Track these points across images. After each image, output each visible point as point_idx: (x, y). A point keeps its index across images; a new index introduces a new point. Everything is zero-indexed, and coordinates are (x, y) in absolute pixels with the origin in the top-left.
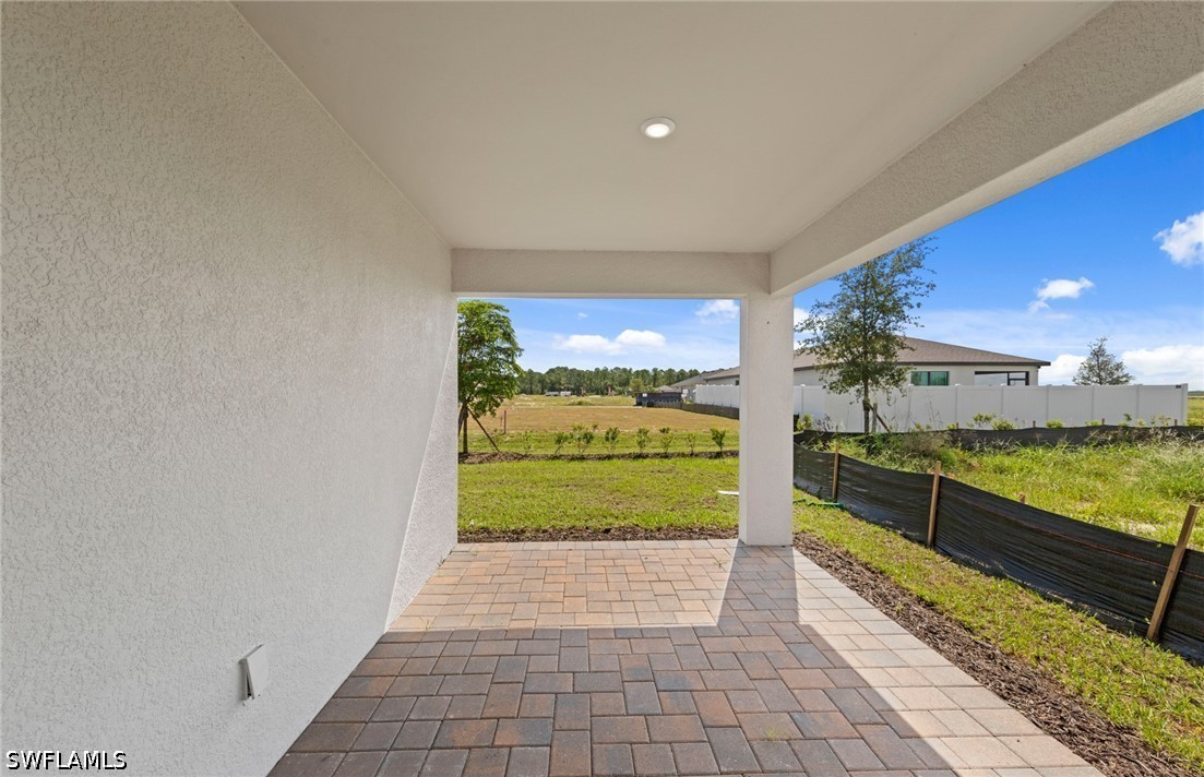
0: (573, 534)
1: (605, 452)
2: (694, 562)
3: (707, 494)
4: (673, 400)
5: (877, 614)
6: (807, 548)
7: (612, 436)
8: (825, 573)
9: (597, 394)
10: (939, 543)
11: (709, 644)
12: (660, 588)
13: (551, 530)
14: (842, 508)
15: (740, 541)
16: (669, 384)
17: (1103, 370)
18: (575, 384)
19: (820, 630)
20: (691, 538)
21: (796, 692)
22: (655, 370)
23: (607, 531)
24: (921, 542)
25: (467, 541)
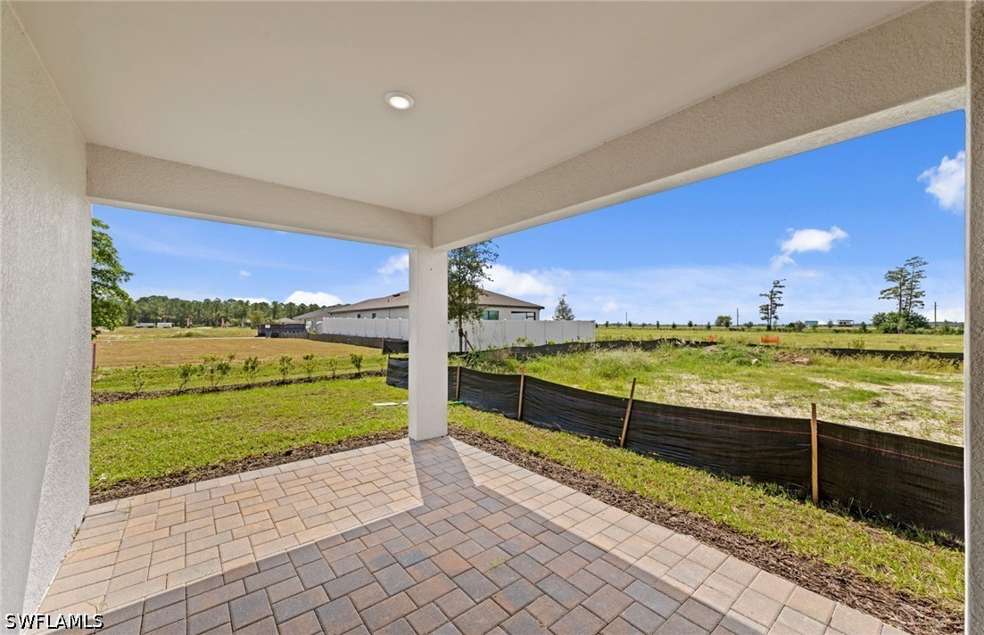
0: (250, 463)
1: (243, 382)
2: (383, 462)
3: (365, 408)
4: (299, 330)
5: (515, 467)
6: (458, 435)
7: (251, 366)
8: (475, 449)
9: (207, 325)
10: (525, 418)
11: (425, 519)
12: (365, 489)
13: (222, 464)
14: (465, 405)
15: (411, 440)
16: (291, 317)
17: (564, 312)
18: (177, 315)
19: (491, 487)
20: (370, 444)
21: (495, 530)
22: (274, 303)
23: (288, 453)
24: (515, 419)
25: (104, 499)
